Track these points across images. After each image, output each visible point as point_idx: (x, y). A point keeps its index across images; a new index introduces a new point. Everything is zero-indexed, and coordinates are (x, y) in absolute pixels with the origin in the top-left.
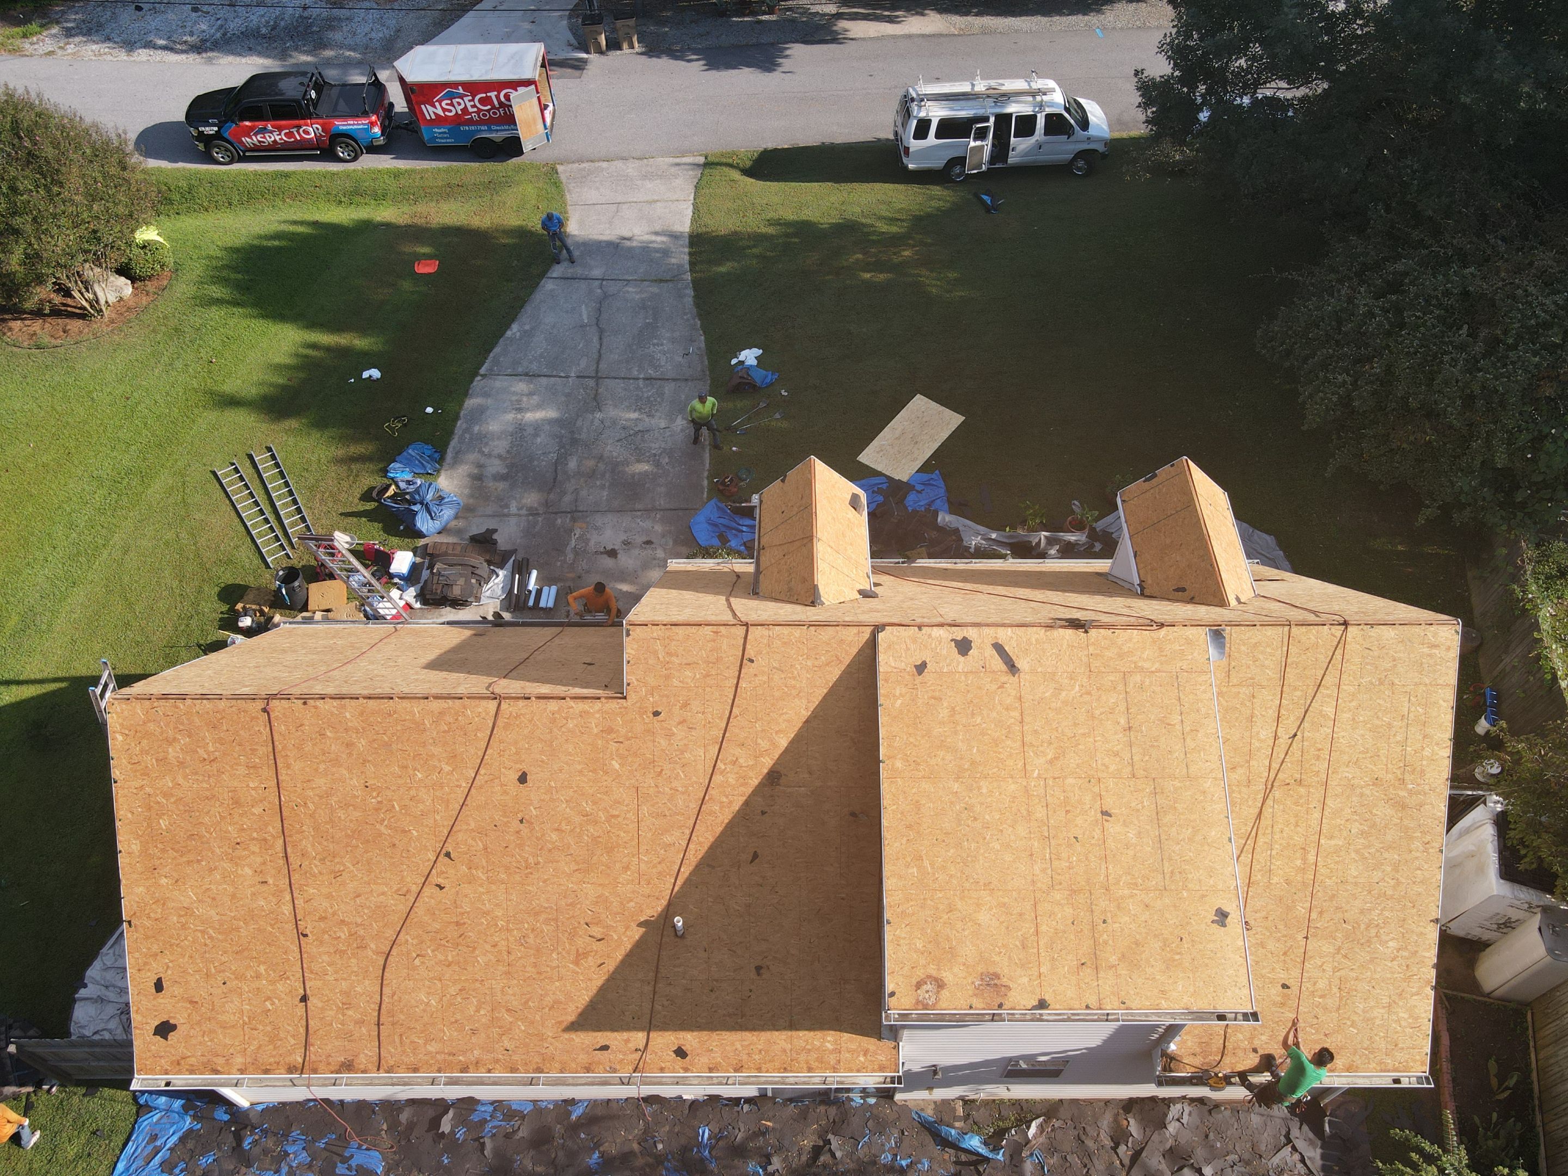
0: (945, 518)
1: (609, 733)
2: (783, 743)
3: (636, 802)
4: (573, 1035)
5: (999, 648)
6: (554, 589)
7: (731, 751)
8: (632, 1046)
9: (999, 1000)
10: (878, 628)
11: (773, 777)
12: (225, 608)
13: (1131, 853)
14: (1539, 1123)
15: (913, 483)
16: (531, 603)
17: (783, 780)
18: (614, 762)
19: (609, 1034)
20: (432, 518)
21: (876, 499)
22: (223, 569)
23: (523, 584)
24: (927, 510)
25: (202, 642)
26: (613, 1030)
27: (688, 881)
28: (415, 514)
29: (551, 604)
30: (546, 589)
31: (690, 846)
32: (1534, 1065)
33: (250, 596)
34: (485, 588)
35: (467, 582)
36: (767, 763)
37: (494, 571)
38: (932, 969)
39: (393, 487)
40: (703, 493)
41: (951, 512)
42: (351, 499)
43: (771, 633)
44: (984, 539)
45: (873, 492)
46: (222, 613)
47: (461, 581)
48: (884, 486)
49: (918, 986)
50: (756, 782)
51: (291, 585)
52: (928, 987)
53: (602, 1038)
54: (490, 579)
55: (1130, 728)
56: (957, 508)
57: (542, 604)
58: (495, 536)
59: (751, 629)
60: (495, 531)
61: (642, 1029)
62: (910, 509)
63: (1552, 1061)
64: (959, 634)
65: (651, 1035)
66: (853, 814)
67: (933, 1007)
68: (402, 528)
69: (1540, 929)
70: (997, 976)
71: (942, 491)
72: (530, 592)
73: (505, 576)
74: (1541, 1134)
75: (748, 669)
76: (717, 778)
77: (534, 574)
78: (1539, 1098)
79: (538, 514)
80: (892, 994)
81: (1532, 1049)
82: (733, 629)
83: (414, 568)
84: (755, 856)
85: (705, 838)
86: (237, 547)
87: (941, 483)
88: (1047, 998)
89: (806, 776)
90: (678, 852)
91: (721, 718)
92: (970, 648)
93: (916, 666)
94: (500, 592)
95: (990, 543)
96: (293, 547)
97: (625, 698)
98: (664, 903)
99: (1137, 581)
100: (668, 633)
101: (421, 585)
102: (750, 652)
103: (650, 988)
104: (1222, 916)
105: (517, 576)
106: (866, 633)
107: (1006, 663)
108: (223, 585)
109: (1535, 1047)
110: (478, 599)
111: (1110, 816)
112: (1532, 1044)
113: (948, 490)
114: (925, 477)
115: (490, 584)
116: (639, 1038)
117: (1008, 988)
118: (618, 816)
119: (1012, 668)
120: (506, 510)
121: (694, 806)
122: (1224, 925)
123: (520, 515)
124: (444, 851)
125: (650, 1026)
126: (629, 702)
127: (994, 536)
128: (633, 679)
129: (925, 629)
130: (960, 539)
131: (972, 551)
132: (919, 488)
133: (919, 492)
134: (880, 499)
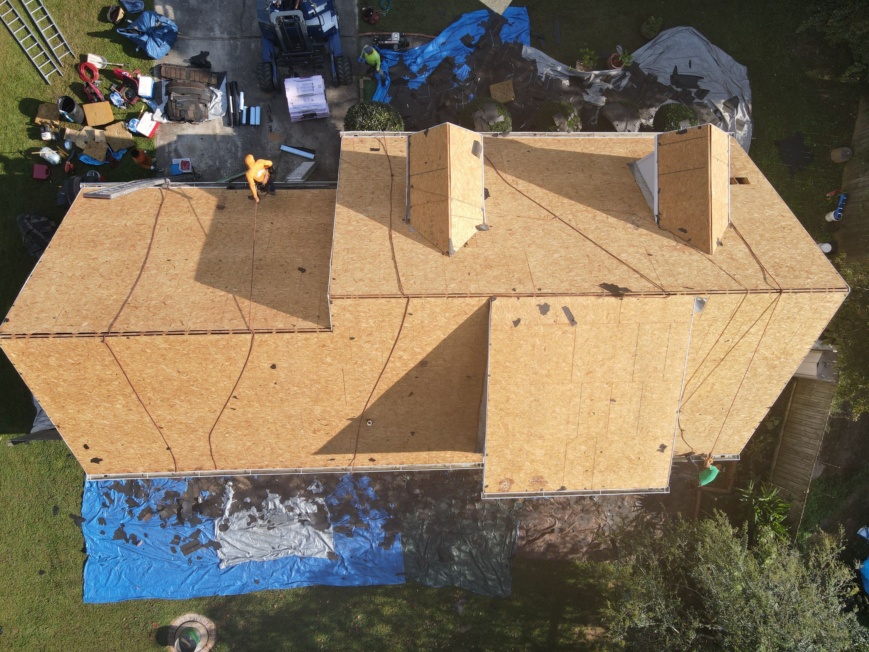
0: (528, 51)
1: (323, 347)
2: (429, 349)
3: (342, 375)
4: (316, 456)
5: (566, 310)
6: (258, 109)
7: (398, 353)
8: (346, 458)
9: (541, 487)
10: (492, 298)
11: (423, 363)
12: (28, 120)
13: (622, 419)
14: (781, 434)
15: (506, 16)
16: (244, 121)
17: (428, 365)
18: (327, 359)
19: (334, 455)
20: (159, 46)
21: (480, 31)
22: (15, 84)
23: (236, 105)
24: (515, 43)
25: (21, 149)
26: (336, 454)
27: (374, 404)
28: (145, 44)
29: (258, 123)
30: (252, 109)
31: (375, 391)
32: (788, 408)
33: (43, 110)
34: (210, 105)
35: (197, 108)
36: (420, 358)
37: (213, 91)
38: (508, 476)
39: (121, 11)
40: (355, 21)
41: (532, 45)
42: (91, 19)
43: (423, 301)
44: (552, 70)
45: (478, 25)
46: (26, 124)
47: (192, 108)
48: (486, 19)
49: (501, 483)
50: (412, 365)
51: (72, 113)
52: (506, 483)
53: (330, 456)
54: (211, 98)
55: (636, 355)
56: (536, 43)
57: (252, 122)
58: (209, 59)
59: (411, 299)
60: (206, 54)
61: (352, 453)
62: (503, 41)
63: (798, 412)
64: (542, 301)
65: (357, 455)
66: (468, 377)
67: (507, 491)
68: (137, 50)
69: (818, 364)
70: (542, 477)
71: (526, 25)
72: (242, 111)
73: (222, 96)
74: (781, 440)
75: (408, 319)
76: (390, 365)
77: (242, 94)
78: (786, 424)
79: (236, 38)
80: (487, 486)
81: (790, 401)
82: (400, 300)
83: (156, 88)
84: (412, 394)
85: (383, 387)
86: (19, 64)
87: (527, 18)
88: (565, 486)
89: (443, 362)
90: (368, 393)
91: (392, 339)
92: (548, 310)
93: (513, 322)
94: (220, 110)
95: (556, 74)
96: (61, 66)
97: (332, 331)
98: (361, 412)
99: (656, 213)
100: (357, 302)
101: (163, 105)
102: (410, 310)
103: (355, 440)
104: (663, 448)
105: (231, 97)
106: (484, 300)
107: (569, 319)
108: (19, 99)
109: (792, 400)
110: (207, 117)
111: (615, 401)
112: (791, 398)
113: (531, 24)
114: (515, 10)
115: (213, 103)
116: (351, 456)
117: (547, 482)
118: (332, 380)
119: (572, 321)
120: (212, 34)
121: (377, 376)
122: (663, 451)
123: (223, 39)
124: (232, 396)
125: (356, 452)
126: (335, 334)
127: (559, 69)
128: (336, 324)
129: (521, 298)
130: (536, 70)
131: (543, 79)
132: (511, 21)
133: (510, 25)
134: (483, 31)
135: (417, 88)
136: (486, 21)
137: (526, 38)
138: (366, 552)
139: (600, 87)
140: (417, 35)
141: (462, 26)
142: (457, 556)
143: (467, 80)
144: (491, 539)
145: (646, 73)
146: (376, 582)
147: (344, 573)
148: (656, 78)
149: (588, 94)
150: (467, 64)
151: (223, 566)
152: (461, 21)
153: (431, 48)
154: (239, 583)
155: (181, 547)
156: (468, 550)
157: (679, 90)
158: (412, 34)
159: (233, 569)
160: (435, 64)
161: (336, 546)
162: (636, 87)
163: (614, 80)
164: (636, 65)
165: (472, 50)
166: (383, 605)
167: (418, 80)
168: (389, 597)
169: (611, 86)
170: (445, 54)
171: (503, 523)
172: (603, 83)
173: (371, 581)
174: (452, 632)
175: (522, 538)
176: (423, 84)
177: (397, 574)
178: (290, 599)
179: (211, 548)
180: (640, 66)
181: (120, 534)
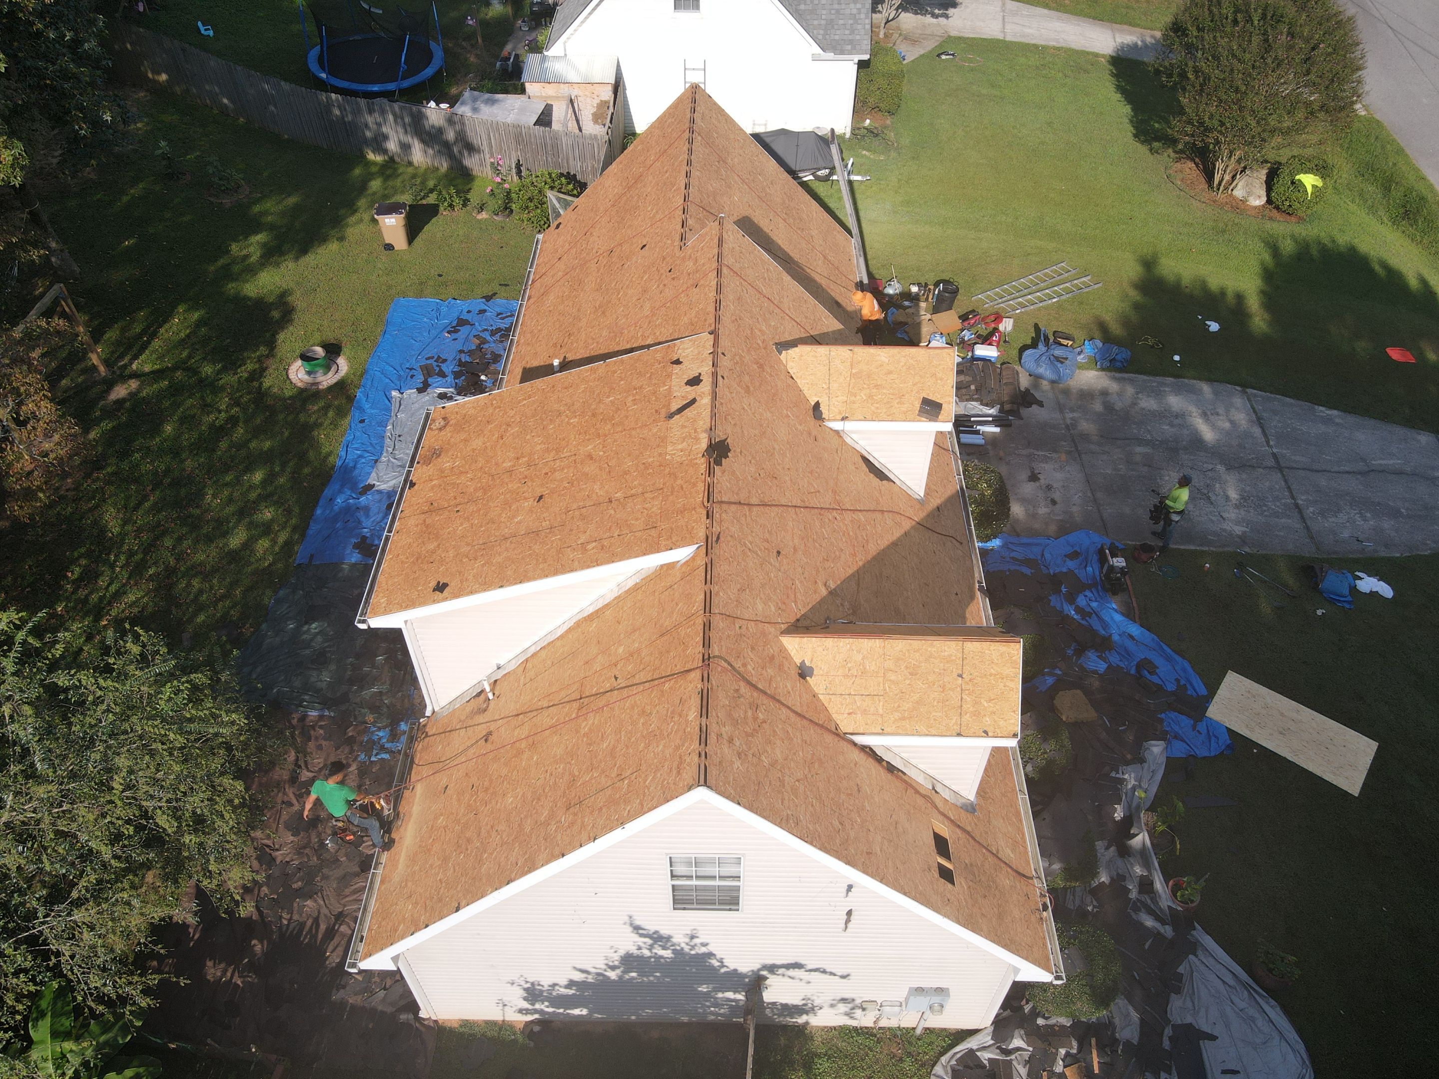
0: (1157, 750)
15: (1207, 722)
21: (1169, 684)
24: (1165, 731)
37: (994, 406)
41: (1169, 759)
44: (1134, 787)
45: (1178, 681)
48: (1192, 694)
58: (1035, 406)
60: (1041, 405)
62: (1163, 716)
71: (1202, 751)
73: (990, 413)
77: (998, 429)
79: (1069, 430)
87: (1213, 753)
105: (991, 420)
113: (1206, 758)
114: (1224, 736)
123: (1064, 419)
130: (1127, 763)
131: (1113, 774)
132: (1202, 726)
133: (1194, 727)
134: (1171, 687)
135: (1052, 604)
136: (1189, 693)
137: (1180, 750)
138: (360, 522)
139: (1128, 875)
140: (1135, 605)
141: (1168, 659)
142: (309, 629)
143: (1082, 668)
144: (318, 676)
145: (1181, 969)
146: (310, 532)
147: (339, 500)
148: (1178, 991)
149: (1107, 848)
150: (1108, 668)
151: (395, 393)
152: (1178, 659)
153: (1118, 617)
154: (367, 406)
155: (431, 364)
156: (313, 644)
157: (1166, 1044)
158: (1133, 599)
159: (387, 401)
160: (1097, 626)
161: (380, 492)
162: (1147, 947)
163: (1149, 902)
164: (1193, 947)
165: (1133, 671)
166: (274, 542)
167: (1064, 605)
168: (282, 548)
169: (1134, 895)
170: (1116, 638)
171: (338, 694)
172: (1137, 881)
173: (313, 528)
174: (191, 620)
175: (303, 718)
176: (1062, 612)
177: (312, 556)
178: (325, 450)
179: (421, 385)
180: (1191, 957)
181: (462, 322)
